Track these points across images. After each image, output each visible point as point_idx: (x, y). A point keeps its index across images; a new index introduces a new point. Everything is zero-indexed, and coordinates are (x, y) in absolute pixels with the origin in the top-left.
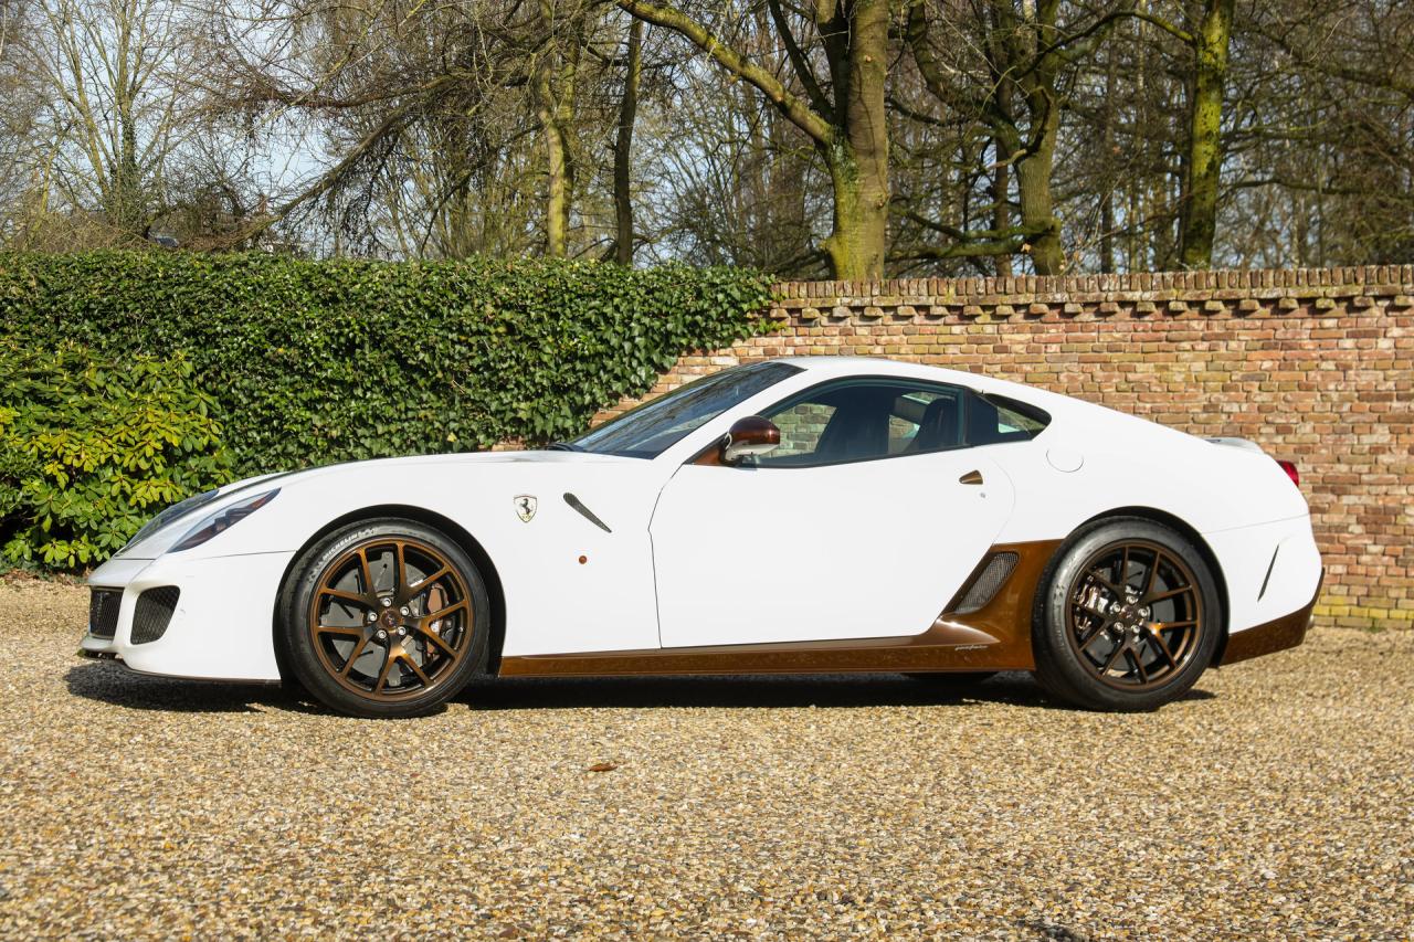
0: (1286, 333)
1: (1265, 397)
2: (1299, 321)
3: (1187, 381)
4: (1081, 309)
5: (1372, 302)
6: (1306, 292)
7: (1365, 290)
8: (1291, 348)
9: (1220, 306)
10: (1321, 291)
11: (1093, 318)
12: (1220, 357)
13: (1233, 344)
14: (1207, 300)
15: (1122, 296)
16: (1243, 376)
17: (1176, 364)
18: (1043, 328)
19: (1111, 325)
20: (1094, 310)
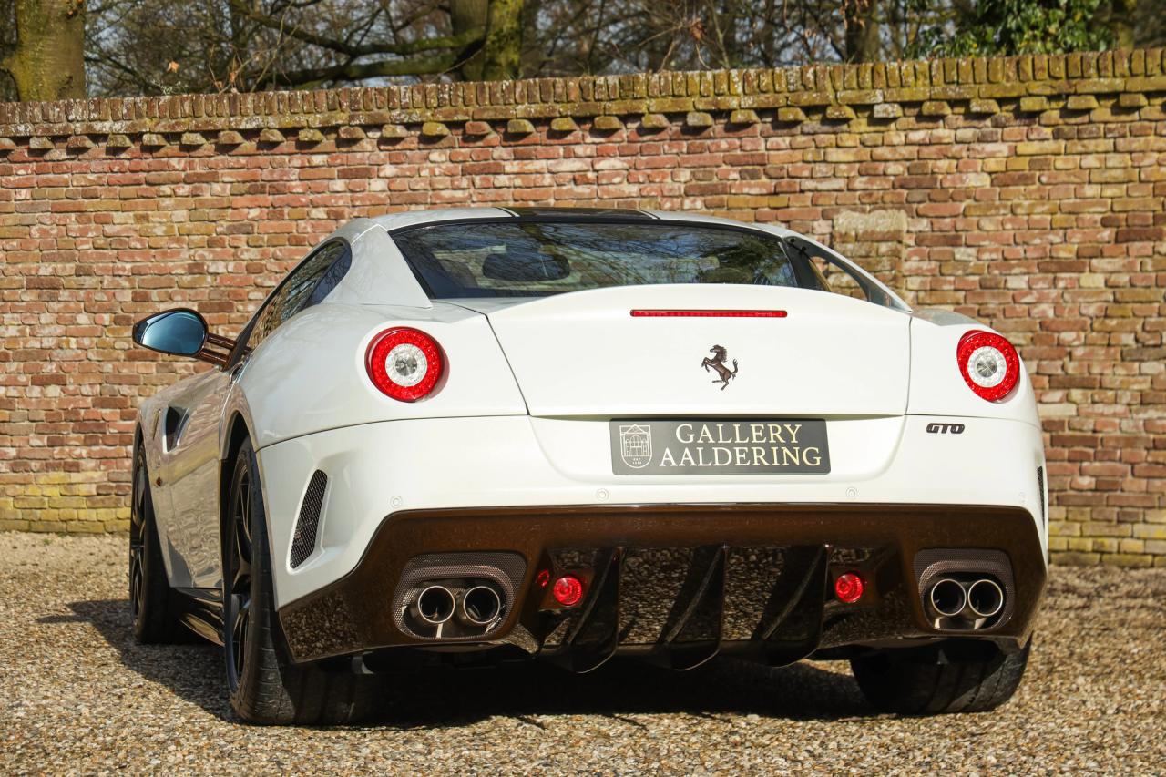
0: (272, 173)
1: (253, 254)
2: (286, 158)
3: (169, 234)
4: (49, 145)
5: (360, 133)
6: (288, 121)
7: (351, 118)
8: (279, 192)
9: (199, 139)
10: (303, 119)
11: (65, 156)
12: (203, 204)
13: (217, 188)
14: (184, 132)
15: (91, 127)
16: (228, 228)
17: (156, 212)
18: (11, 168)
19: (85, 163)
20: (65, 145)
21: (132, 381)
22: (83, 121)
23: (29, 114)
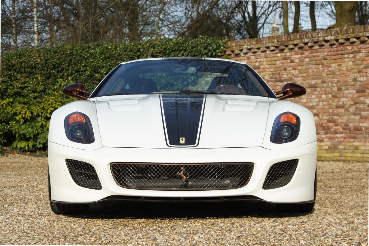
3: (347, 70)
4: (313, 44)
9: (355, 40)
11: (318, 48)
13: (361, 54)
14: (351, 38)
15: (324, 38)
16: (364, 67)
17: (344, 63)
18: (304, 52)
19: (324, 50)
20: (318, 44)
21: (337, 115)
22: (322, 37)
23: (308, 36)
